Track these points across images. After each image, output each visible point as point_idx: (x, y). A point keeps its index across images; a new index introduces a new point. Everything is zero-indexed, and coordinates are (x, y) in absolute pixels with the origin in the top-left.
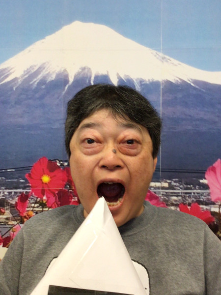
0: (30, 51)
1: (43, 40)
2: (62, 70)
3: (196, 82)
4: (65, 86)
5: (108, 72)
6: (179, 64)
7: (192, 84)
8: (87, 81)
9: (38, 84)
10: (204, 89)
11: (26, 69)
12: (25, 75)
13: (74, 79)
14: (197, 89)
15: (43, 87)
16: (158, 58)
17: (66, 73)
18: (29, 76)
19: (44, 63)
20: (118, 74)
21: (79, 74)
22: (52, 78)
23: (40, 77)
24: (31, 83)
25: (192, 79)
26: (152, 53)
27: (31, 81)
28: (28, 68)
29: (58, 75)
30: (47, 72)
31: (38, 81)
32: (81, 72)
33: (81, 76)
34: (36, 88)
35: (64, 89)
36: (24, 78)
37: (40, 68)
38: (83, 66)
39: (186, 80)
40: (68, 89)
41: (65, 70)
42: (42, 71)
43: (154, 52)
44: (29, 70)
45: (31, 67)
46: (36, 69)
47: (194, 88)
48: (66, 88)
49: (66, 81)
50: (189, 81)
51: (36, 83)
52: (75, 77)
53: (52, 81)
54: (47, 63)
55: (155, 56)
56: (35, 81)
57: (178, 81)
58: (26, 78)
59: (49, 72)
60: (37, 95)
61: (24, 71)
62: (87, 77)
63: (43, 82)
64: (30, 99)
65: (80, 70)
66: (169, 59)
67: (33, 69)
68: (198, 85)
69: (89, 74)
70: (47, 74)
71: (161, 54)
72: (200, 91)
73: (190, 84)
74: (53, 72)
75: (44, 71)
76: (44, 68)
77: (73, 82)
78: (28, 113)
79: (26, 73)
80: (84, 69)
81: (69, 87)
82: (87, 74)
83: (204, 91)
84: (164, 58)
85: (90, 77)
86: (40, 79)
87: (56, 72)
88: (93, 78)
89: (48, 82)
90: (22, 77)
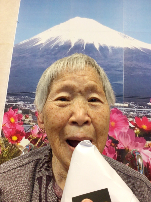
0: (51, 30)
1: (59, 25)
2: (68, 40)
3: (143, 49)
4: (69, 48)
5: (93, 42)
6: (134, 40)
7: (141, 50)
8: (82, 47)
9: (54, 47)
10: (148, 53)
11: (48, 39)
12: (47, 42)
13: (74, 45)
14: (144, 52)
15: (57, 48)
16: (122, 36)
17: (70, 42)
18: (49, 43)
19: (58, 37)
20: (99, 43)
21: (77, 42)
22: (62, 44)
23: (55, 43)
24: (50, 46)
25: (141, 48)
26: (118, 33)
27: (50, 45)
28: (49, 38)
29: (65, 43)
30: (59, 41)
31: (54, 45)
32: (78, 42)
33: (78, 44)
34: (53, 49)
35: (68, 50)
36: (46, 43)
37: (56, 39)
38: (80, 39)
39: (138, 48)
40: (70, 50)
41: (70, 40)
42: (57, 40)
43: (120, 33)
44: (49, 40)
45: (51, 38)
46: (53, 39)
47: (143, 52)
48: (70, 49)
49: (70, 46)
50: (140, 48)
51: (53, 46)
52: (75, 44)
53: (62, 46)
54: (60, 37)
55: (120, 35)
56: (53, 45)
57: (133, 48)
58: (47, 43)
59: (61, 41)
60: (53, 53)
61: (47, 40)
62: (82, 44)
63: (57, 46)
64: (49, 54)
65: (78, 41)
66: (128, 37)
67: (52, 39)
68: (144, 51)
69: (83, 43)
70: (60, 42)
71: (124, 34)
72: (146, 54)
73: (140, 50)
74: (63, 41)
75: (58, 40)
76: (58, 39)
77: (74, 47)
78: (47, 62)
79: (48, 41)
80: (80, 40)
81: (71, 49)
82: (82, 43)
83: (148, 54)
84: (125, 36)
85: (84, 45)
86: (56, 44)
87: (65, 41)
88: (85, 45)
89: (59, 46)
90: (45, 43)
